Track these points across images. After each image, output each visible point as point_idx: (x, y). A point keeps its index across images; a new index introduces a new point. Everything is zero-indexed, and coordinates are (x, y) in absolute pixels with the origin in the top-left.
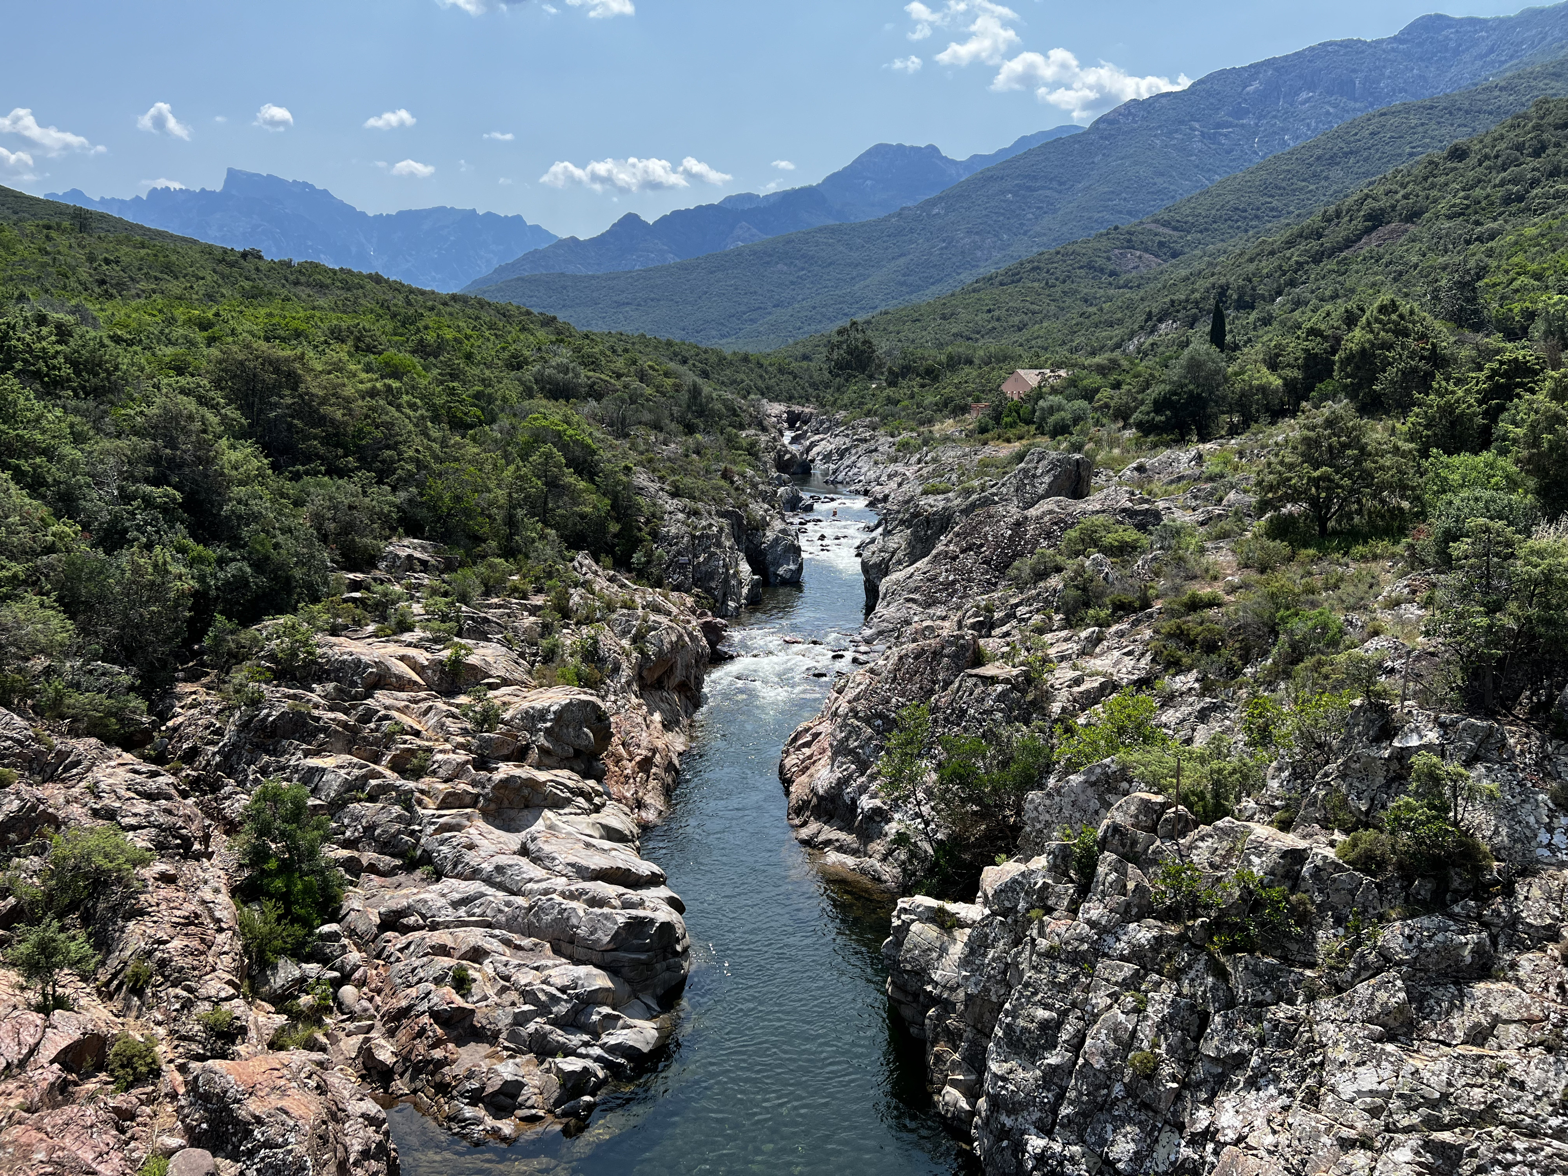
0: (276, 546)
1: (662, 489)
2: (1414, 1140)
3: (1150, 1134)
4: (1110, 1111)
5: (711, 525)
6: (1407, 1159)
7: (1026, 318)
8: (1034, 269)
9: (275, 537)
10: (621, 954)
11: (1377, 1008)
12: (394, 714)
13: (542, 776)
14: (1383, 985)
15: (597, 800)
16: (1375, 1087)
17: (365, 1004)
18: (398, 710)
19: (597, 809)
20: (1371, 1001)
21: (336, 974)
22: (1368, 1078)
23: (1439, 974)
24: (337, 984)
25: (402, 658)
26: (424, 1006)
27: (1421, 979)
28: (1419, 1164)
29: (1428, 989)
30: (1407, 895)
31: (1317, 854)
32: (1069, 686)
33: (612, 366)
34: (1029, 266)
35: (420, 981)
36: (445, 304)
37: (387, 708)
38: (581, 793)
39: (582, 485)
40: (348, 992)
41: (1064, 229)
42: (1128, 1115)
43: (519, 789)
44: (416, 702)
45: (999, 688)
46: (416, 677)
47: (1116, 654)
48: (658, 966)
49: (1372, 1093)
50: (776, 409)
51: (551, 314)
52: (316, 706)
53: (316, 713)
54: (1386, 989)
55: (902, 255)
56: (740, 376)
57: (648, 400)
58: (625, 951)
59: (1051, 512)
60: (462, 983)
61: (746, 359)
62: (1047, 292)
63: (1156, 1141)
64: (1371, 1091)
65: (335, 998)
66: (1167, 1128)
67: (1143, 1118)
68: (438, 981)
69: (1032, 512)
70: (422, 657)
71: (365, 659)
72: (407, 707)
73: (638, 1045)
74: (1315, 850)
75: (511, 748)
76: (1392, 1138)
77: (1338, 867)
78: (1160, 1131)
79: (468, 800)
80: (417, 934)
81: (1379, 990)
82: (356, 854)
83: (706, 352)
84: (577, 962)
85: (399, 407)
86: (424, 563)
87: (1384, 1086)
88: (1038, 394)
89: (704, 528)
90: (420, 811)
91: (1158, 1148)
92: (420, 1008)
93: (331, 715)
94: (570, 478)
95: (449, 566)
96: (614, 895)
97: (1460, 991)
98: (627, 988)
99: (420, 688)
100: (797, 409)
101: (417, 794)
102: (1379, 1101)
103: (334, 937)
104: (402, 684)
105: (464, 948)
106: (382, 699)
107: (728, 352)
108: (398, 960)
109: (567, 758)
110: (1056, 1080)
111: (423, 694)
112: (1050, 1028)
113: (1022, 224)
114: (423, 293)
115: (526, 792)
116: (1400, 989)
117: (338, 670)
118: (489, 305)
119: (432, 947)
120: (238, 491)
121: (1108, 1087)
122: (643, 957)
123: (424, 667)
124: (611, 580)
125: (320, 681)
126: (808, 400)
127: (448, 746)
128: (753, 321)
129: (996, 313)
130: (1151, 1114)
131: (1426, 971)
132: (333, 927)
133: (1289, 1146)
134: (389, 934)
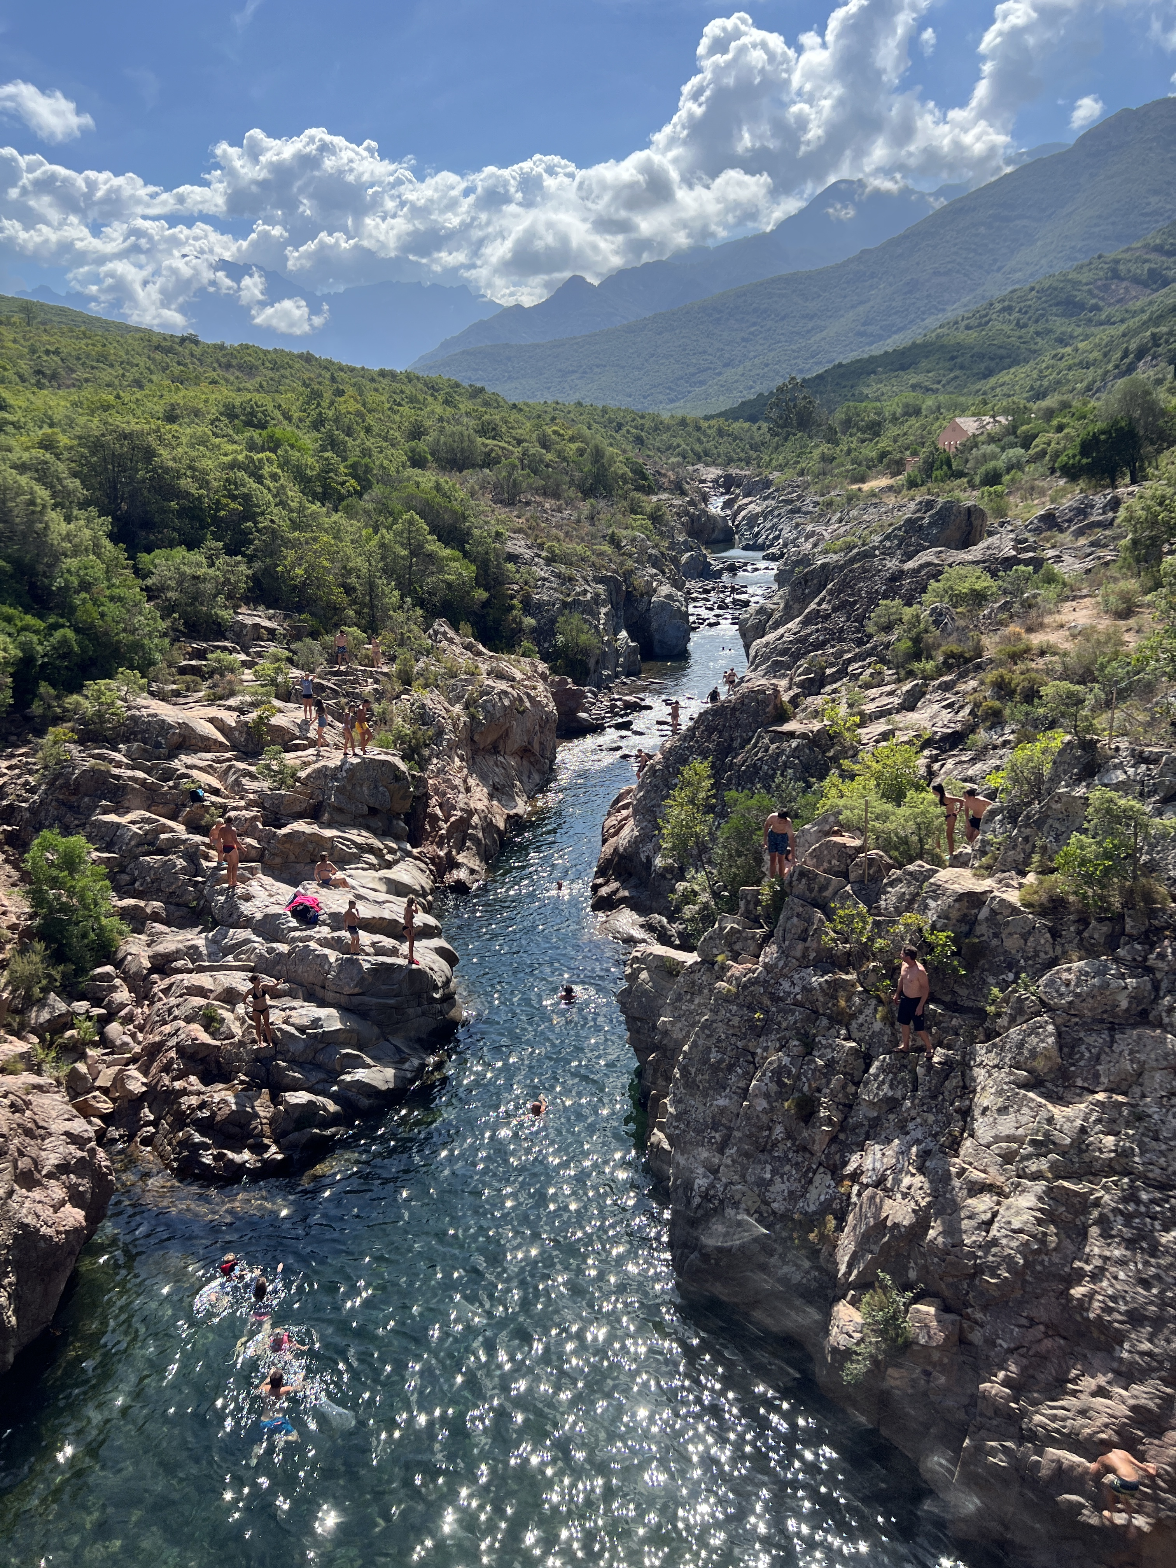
0: (102, 615)
1: (539, 556)
2: (1040, 1186)
3: (805, 1175)
4: (770, 1152)
5: (585, 592)
6: (1029, 1204)
7: (992, 364)
8: (1003, 310)
9: (102, 605)
10: (366, 999)
11: (1026, 1053)
12: (195, 773)
13: (328, 833)
14: (1033, 1031)
15: (389, 857)
16: (1012, 1131)
17: (128, 1039)
18: (200, 769)
19: (389, 865)
20: (1020, 1046)
21: (103, 1011)
22: (1007, 1125)
23: (1094, 1020)
24: (104, 1021)
25: (211, 720)
26: (172, 1042)
27: (1076, 1024)
28: (1040, 1210)
29: (1082, 1034)
30: (1082, 939)
31: (994, 898)
32: (877, 741)
33: (514, 432)
34: (999, 307)
35: (176, 1018)
36: (373, 380)
37: (187, 767)
38: (371, 850)
39: (447, 552)
40: (114, 1029)
41: (1043, 262)
42: (786, 1156)
43: (304, 844)
44: (220, 762)
45: (794, 743)
46: (222, 739)
47: (936, 707)
48: (411, 1011)
49: (1009, 1139)
50: (713, 473)
51: (479, 385)
52: (119, 765)
53: (116, 771)
54: (1038, 1034)
55: (862, 303)
56: (675, 441)
57: (547, 466)
58: (372, 995)
59: (928, 564)
60: (210, 1022)
61: (683, 423)
62: (1017, 333)
63: (810, 1182)
64: (1008, 1136)
65: (101, 1033)
66: (822, 1170)
67: (800, 1159)
68: (189, 1020)
69: (910, 565)
70: (231, 719)
71: (170, 720)
72: (210, 766)
73: (375, 1083)
74: (996, 893)
75: (304, 805)
76: (1019, 1184)
77: (1014, 910)
78: (814, 1173)
79: (253, 853)
80: (179, 977)
81: (1030, 1035)
82: (142, 904)
83: (642, 417)
84: (322, 1004)
85: (259, 479)
86: (271, 632)
87: (1021, 1131)
88: (973, 443)
89: (578, 594)
90: (205, 864)
91: (812, 1188)
92: (170, 1044)
93: (130, 773)
94: (433, 546)
95: (296, 635)
96: (368, 943)
97: (1112, 1037)
98: (376, 1030)
99: (226, 749)
100: (734, 471)
101: (203, 848)
102: (1015, 1146)
103: (107, 977)
104: (205, 745)
105: (219, 990)
106: (183, 761)
107: (665, 416)
108: (160, 999)
109: (362, 816)
110: (724, 1121)
111: (228, 755)
112: (722, 1070)
113: (995, 261)
114: (352, 370)
115: (310, 847)
116: (1051, 1035)
117: (144, 731)
118: (418, 378)
119: (187, 988)
120: (71, 563)
121: (770, 1129)
122: (391, 1002)
123: (231, 728)
124: (468, 647)
125: (127, 741)
126: (748, 463)
127: (242, 803)
128: (702, 383)
129: (959, 360)
130: (807, 1155)
131: (1081, 1016)
132: (109, 969)
133: (921, 1188)
134: (155, 976)
